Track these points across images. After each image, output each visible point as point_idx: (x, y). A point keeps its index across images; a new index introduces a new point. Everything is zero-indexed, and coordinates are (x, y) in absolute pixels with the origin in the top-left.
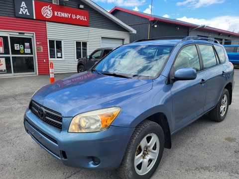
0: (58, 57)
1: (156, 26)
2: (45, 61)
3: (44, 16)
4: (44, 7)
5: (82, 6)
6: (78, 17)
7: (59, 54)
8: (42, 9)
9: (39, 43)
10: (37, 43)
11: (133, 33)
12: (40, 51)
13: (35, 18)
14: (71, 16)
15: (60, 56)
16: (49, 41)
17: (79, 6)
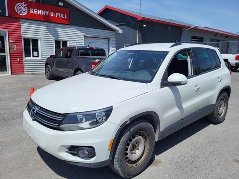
0: (34, 56)
1: (145, 26)
2: (19, 60)
3: (18, 13)
4: (18, 4)
5: (61, 4)
6: (57, 14)
7: (36, 53)
8: (16, 6)
9: (12, 41)
10: (10, 41)
11: (119, 32)
12: (14, 50)
13: (7, 15)
14: (49, 14)
15: (37, 55)
16: (24, 39)
17: (58, 4)
